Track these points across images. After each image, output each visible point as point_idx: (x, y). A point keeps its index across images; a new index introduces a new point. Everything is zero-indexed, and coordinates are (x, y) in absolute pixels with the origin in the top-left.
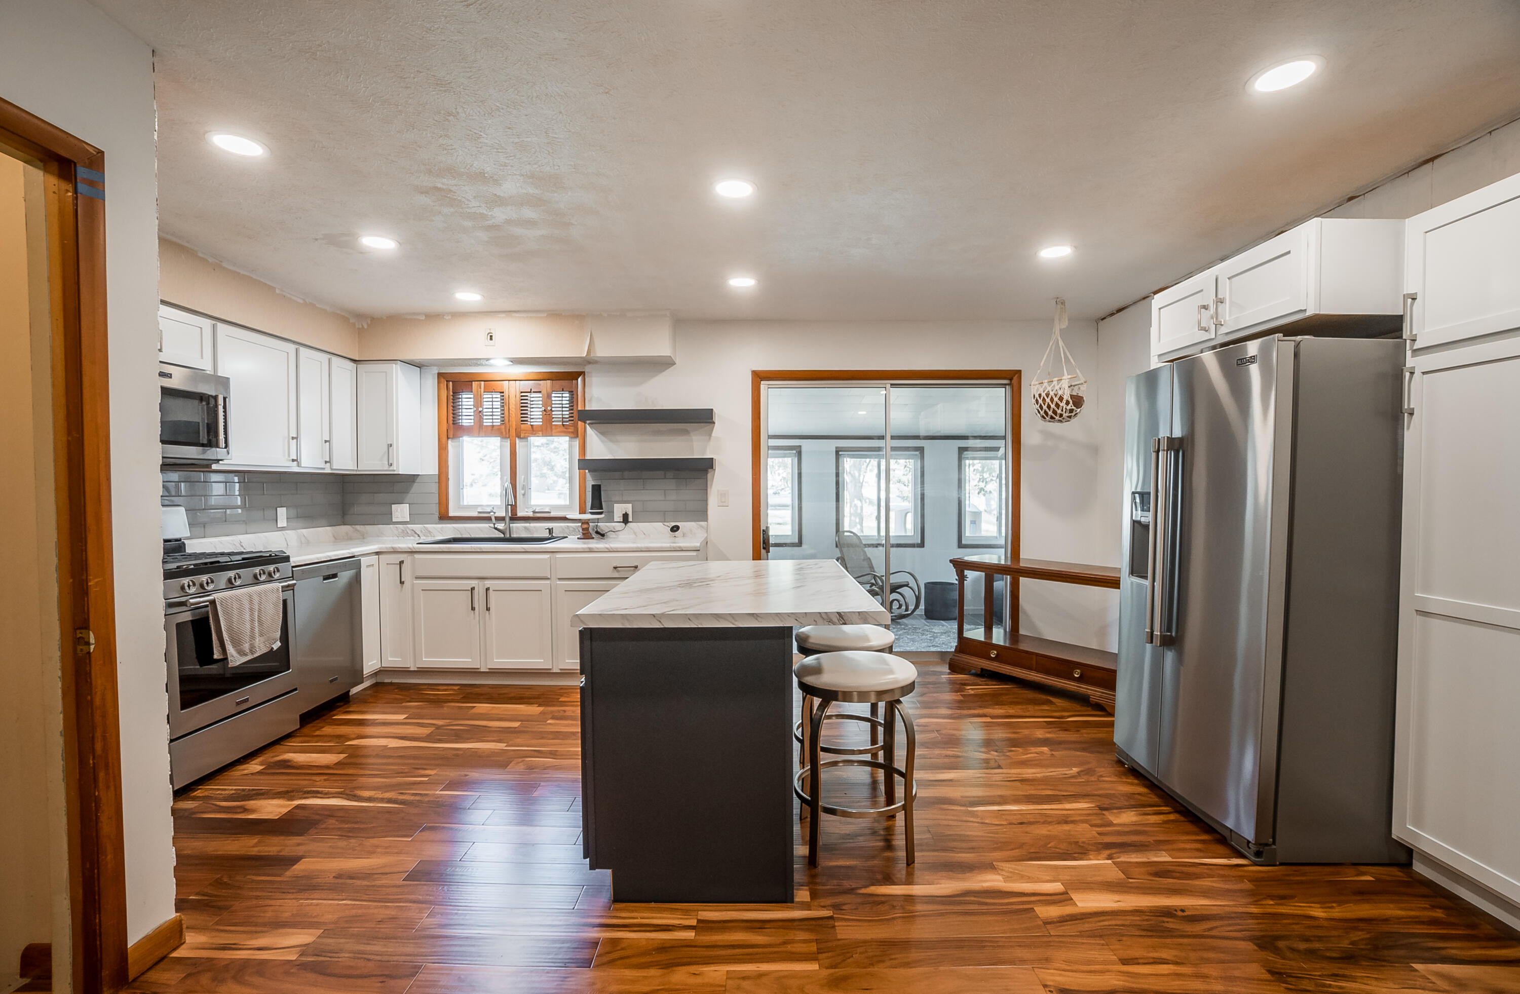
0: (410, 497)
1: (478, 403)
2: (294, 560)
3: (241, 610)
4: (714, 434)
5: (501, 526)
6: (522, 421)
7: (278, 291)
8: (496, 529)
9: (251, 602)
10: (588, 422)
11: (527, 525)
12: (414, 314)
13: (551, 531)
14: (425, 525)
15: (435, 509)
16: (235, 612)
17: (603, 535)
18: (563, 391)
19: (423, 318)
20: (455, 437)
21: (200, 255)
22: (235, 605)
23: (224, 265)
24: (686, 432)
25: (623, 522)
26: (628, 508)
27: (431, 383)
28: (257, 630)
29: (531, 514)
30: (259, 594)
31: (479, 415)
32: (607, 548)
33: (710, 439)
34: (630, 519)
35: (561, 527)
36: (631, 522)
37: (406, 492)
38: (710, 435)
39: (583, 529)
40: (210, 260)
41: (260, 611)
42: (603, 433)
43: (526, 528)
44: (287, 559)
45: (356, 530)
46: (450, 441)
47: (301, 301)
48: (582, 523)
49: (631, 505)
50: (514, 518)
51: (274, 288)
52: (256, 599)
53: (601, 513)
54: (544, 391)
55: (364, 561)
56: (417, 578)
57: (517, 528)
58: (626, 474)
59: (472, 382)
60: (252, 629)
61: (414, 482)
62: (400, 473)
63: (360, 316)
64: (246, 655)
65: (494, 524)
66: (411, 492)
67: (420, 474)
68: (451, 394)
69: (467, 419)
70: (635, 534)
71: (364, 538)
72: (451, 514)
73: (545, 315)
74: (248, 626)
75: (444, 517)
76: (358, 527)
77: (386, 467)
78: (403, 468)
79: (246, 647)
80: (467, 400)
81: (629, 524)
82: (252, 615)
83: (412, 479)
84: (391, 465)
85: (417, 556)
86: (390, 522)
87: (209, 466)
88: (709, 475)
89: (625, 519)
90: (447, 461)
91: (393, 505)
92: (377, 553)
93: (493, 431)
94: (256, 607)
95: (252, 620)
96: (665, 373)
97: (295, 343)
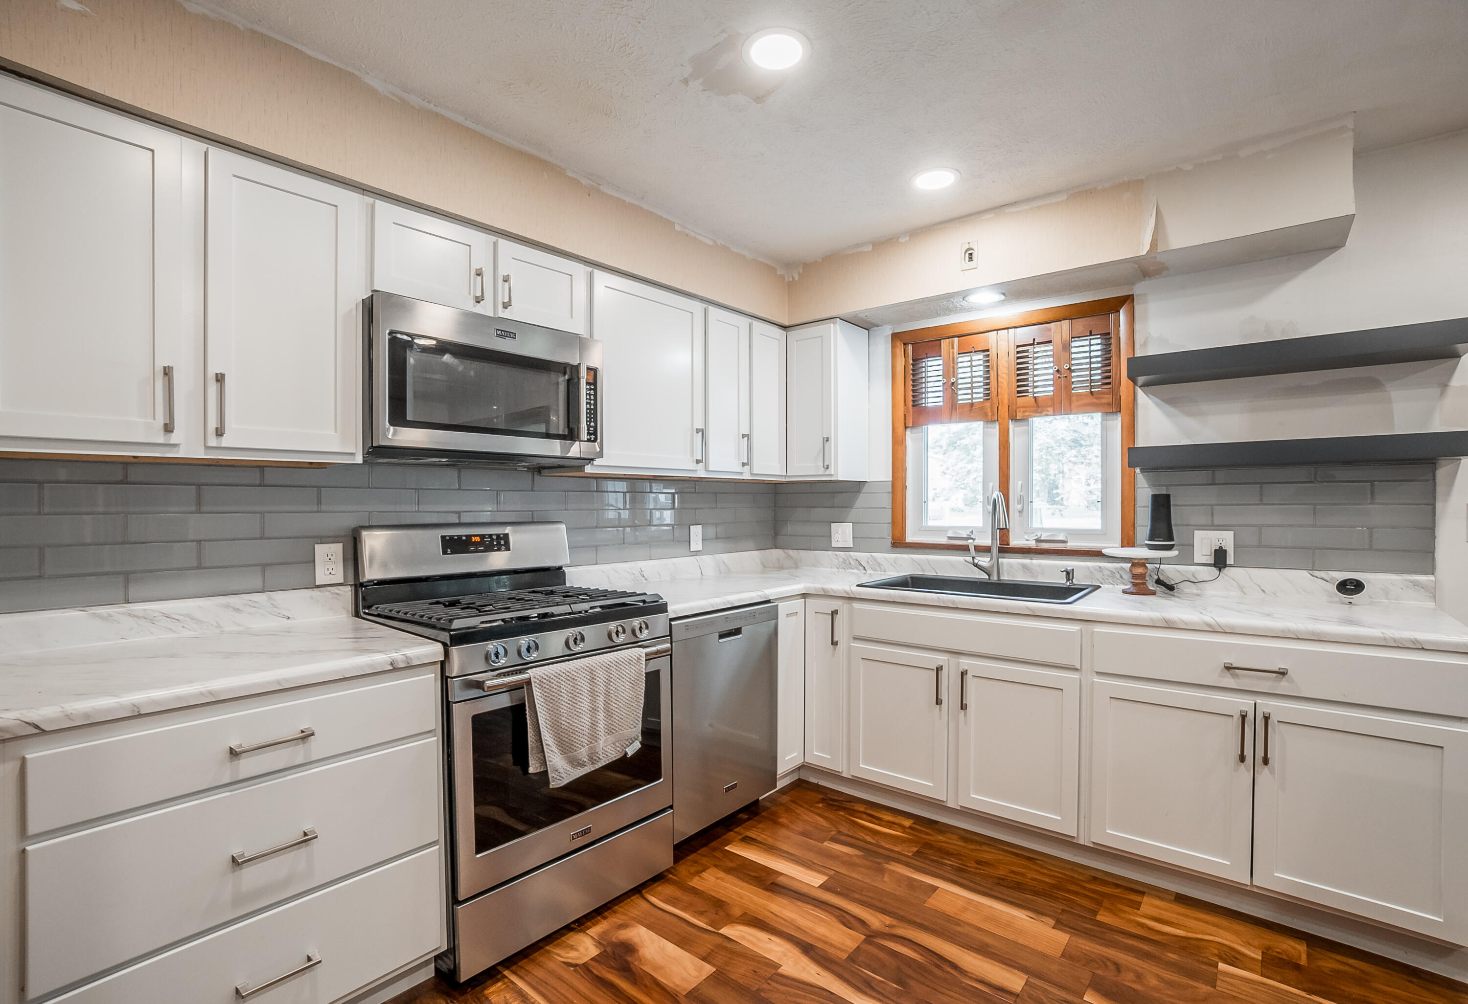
0: (854, 513)
1: (950, 371)
2: (674, 610)
3: (574, 696)
5: (984, 561)
6: (1019, 392)
7: (677, 227)
8: (976, 565)
9: (592, 680)
10: (1141, 380)
11: (1027, 561)
12: (857, 245)
13: (1069, 574)
14: (872, 554)
15: (886, 531)
16: (565, 698)
17: (1172, 588)
18: (1091, 335)
19: (870, 248)
20: (915, 425)
21: (570, 174)
22: (565, 687)
23: (602, 188)
24: (1374, 384)
25: (1215, 565)
26: (1226, 540)
27: (883, 347)
28: (601, 725)
29: (1032, 544)
30: (608, 668)
31: (951, 388)
32: (1209, 625)
33: (1442, 393)
34: (1230, 560)
35: (1088, 568)
36: (1231, 566)
37: (848, 506)
39: (1135, 576)
40: (584, 183)
41: (607, 694)
42: (1170, 401)
43: (1025, 567)
44: (662, 608)
45: (789, 557)
46: (908, 432)
47: (710, 243)
48: (1134, 565)
49: (1233, 532)
50: (1005, 549)
51: (672, 224)
52: (601, 675)
53: (1170, 548)
54: (1057, 340)
55: (783, 608)
56: (856, 638)
57: (1011, 566)
58: (1221, 475)
59: (940, 340)
60: (594, 724)
61: (859, 491)
62: (840, 479)
63: (789, 265)
64: (582, 765)
65: (973, 558)
66: (856, 506)
67: (868, 481)
68: (911, 362)
69: (933, 397)
70: (1241, 589)
71: (797, 568)
72: (910, 538)
73: (1065, 198)
74: (586, 719)
75: (899, 543)
76: (791, 552)
77: (821, 471)
78: (843, 472)
79: (583, 753)
80: (933, 367)
81: (1227, 571)
82: (593, 701)
83: (856, 487)
84: (827, 467)
85: (857, 605)
86: (829, 548)
87: (581, 468)
88: (1441, 473)
89: (1220, 559)
90: (904, 461)
91: (832, 524)
92: (804, 596)
93: (972, 411)
94: (601, 689)
95: (594, 710)
96: (1323, 262)
97: (702, 300)
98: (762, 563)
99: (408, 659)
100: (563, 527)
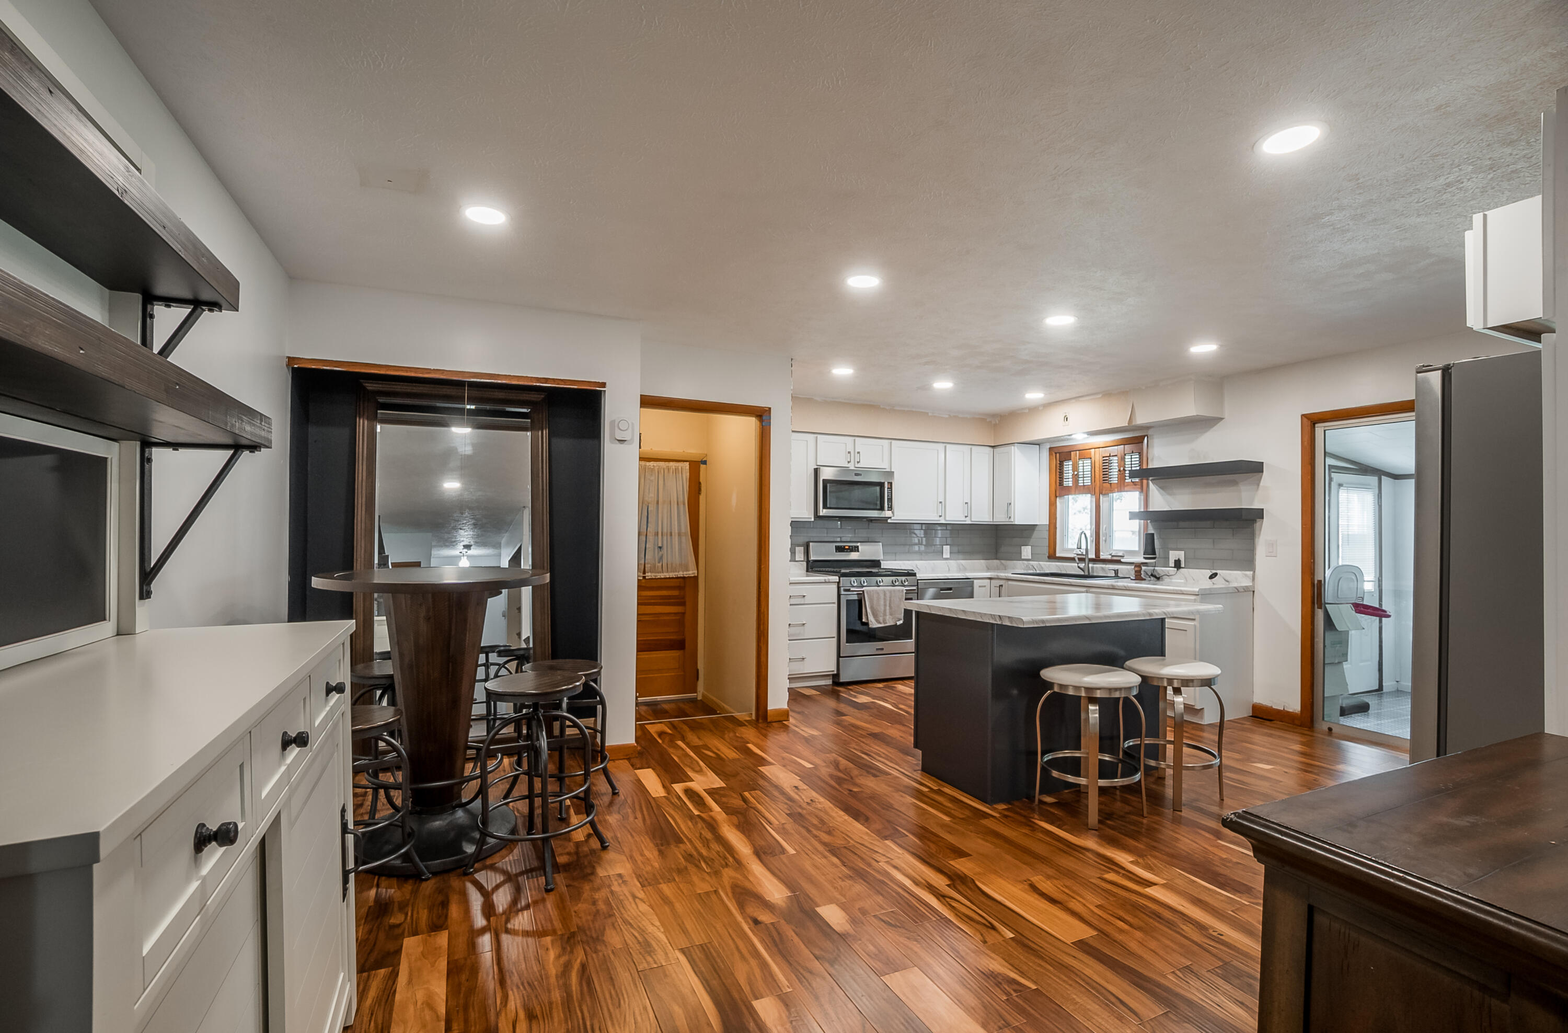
0: (1032, 540)
1: (1075, 468)
2: (919, 576)
3: (878, 599)
4: (1261, 484)
5: (1082, 565)
6: (1104, 480)
7: (930, 414)
8: (1079, 567)
9: (885, 595)
10: (1151, 478)
11: (1104, 566)
12: (1023, 409)
13: (1116, 572)
14: (1041, 563)
15: (1045, 551)
16: (875, 599)
17: (1158, 579)
18: (1133, 453)
19: (1027, 411)
20: (1061, 496)
21: (881, 407)
22: (875, 596)
23: (895, 408)
24: (1235, 483)
25: (1175, 567)
26: (1180, 555)
27: (1045, 454)
28: (888, 611)
29: (1109, 557)
30: (890, 592)
31: (1076, 477)
33: (1258, 488)
34: (1183, 565)
35: (1128, 569)
36: (1183, 568)
37: (1029, 537)
38: (1258, 485)
39: (1136, 572)
40: (885, 409)
41: (890, 601)
42: (1162, 488)
43: (1103, 568)
44: (914, 575)
45: (1002, 563)
46: (1058, 499)
47: (947, 416)
48: (1135, 566)
49: (1183, 552)
50: (1097, 560)
51: (928, 413)
52: (888, 595)
53: (1154, 558)
54: (1119, 455)
55: (977, 583)
57: (1097, 568)
58: (1182, 524)
59: (1071, 452)
60: (885, 610)
61: (1034, 530)
62: (1016, 523)
63: (994, 416)
64: (880, 623)
65: (1078, 564)
66: (1033, 537)
67: (1038, 524)
68: (1058, 462)
69: (1069, 482)
70: (1186, 578)
71: (1005, 569)
72: (1058, 555)
73: (1102, 396)
74: (882, 608)
75: (1052, 557)
76: (1003, 561)
77: (1007, 520)
78: (1019, 519)
79: (881, 619)
80: (1068, 467)
81: (1181, 570)
82: (885, 602)
83: (1032, 528)
84: (1010, 518)
85: (1010, 583)
86: (1020, 559)
88: (1257, 525)
89: (1178, 564)
90: (1055, 514)
91: (1022, 547)
92: (990, 579)
93: (1085, 490)
94: (888, 599)
95: (885, 605)
96: (1215, 428)
97: (943, 443)
98: (987, 567)
99: (829, 580)
100: (881, 544)
